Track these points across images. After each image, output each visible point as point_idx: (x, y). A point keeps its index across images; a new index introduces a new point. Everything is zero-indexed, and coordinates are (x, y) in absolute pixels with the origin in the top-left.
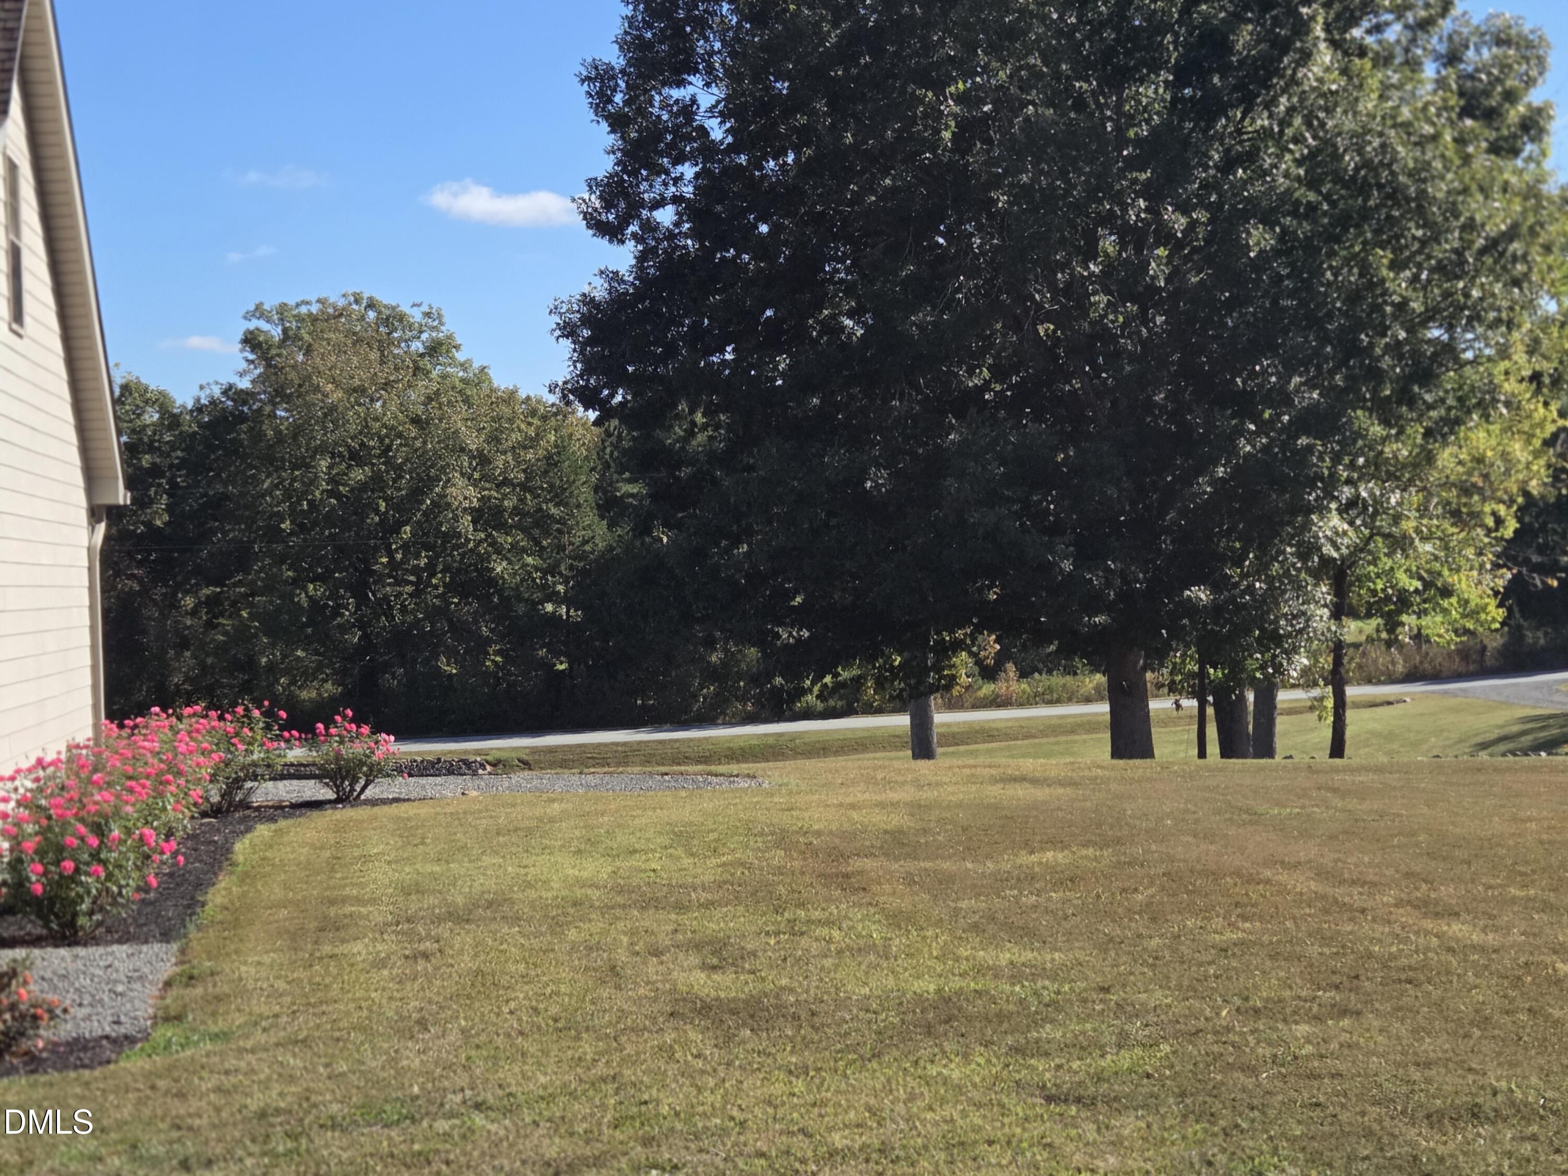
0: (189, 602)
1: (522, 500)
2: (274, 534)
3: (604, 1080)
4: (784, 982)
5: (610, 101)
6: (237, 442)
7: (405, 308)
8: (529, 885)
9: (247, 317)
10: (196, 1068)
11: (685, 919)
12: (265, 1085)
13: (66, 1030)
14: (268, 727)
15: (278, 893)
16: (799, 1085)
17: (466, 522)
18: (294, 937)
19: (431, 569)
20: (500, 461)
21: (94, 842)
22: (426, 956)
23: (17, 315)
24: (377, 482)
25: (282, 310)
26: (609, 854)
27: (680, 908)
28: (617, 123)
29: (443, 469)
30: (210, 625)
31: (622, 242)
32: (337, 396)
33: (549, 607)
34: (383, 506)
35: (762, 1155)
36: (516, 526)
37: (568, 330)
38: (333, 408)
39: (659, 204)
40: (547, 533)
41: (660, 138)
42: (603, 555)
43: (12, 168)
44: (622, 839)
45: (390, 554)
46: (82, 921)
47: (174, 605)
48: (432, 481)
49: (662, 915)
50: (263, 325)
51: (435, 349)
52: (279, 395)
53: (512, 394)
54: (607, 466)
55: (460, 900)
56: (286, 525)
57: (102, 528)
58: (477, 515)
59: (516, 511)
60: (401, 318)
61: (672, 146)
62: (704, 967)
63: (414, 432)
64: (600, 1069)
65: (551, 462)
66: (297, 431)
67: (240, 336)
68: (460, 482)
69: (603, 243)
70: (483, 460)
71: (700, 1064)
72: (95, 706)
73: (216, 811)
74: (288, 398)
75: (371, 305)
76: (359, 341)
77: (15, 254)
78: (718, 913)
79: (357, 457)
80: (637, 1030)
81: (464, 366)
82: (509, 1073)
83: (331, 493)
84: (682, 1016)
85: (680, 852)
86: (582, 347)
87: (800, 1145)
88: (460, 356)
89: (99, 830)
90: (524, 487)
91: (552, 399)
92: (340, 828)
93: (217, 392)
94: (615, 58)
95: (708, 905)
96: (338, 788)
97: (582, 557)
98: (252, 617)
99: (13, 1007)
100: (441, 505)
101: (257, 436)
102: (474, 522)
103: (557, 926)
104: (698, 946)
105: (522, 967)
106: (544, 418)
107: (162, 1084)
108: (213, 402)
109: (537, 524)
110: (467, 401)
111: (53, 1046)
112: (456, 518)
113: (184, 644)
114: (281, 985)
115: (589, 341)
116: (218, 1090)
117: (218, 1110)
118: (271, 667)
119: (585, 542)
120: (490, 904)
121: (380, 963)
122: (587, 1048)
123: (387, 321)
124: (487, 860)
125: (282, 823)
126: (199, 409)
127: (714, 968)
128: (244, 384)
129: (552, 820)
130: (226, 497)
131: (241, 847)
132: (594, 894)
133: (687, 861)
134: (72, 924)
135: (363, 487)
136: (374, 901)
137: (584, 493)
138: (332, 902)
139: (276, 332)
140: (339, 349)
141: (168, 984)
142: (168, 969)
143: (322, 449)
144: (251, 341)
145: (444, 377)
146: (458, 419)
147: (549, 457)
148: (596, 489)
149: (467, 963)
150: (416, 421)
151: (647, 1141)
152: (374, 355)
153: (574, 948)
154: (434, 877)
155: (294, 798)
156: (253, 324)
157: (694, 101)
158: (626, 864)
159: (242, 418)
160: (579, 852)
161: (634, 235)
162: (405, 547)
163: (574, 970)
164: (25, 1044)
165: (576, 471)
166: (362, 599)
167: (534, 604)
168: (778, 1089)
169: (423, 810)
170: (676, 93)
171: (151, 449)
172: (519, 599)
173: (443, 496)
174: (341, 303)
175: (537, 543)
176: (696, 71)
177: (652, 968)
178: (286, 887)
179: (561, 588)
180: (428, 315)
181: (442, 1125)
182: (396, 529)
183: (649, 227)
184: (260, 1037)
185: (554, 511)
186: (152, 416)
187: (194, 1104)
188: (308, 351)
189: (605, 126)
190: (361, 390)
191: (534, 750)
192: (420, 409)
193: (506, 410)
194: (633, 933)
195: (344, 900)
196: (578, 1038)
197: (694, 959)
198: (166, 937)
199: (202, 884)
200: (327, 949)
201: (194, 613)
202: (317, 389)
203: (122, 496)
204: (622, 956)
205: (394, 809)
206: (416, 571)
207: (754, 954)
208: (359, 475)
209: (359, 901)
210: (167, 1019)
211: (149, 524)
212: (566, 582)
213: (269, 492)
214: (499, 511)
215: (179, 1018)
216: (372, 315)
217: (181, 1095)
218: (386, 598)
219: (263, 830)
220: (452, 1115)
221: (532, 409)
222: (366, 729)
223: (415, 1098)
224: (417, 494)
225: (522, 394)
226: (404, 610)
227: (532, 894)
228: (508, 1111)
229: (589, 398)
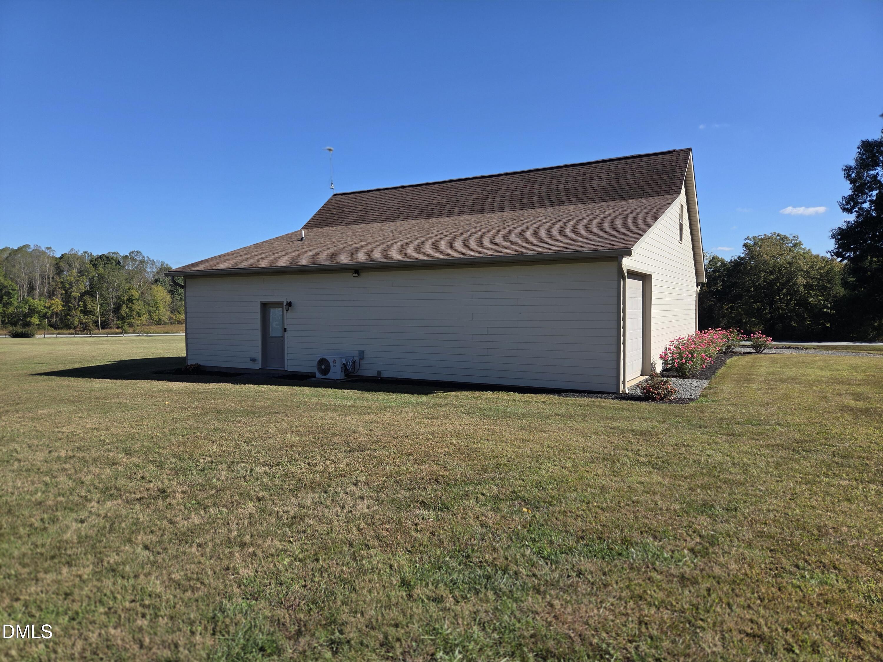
0: (726, 307)
1: (818, 283)
2: (749, 291)
3: (816, 423)
4: (878, 405)
5: (850, 175)
6: (740, 269)
7: (788, 235)
8: (805, 375)
9: (745, 240)
10: (708, 407)
11: (851, 388)
12: (724, 413)
13: (679, 396)
14: (738, 334)
15: (736, 372)
16: (877, 431)
17: (802, 289)
18: (738, 381)
19: (791, 300)
20: (813, 273)
21: (690, 356)
22: (772, 389)
23: (681, 239)
24: (777, 279)
25: (754, 237)
26: (831, 370)
27: (850, 384)
28: (852, 181)
29: (796, 275)
30: (731, 313)
31: (851, 213)
32: (767, 258)
33: (825, 310)
34: (778, 284)
35: (861, 447)
36: (816, 289)
37: (834, 237)
38: (766, 261)
39: (864, 202)
40: (825, 291)
41: (866, 184)
42: (842, 297)
43: (682, 206)
44: (836, 367)
45: (779, 296)
46: (687, 373)
47: (722, 308)
48: (792, 278)
49: (844, 386)
50: (749, 242)
51: (795, 245)
52: (752, 258)
53: (818, 256)
54: (845, 273)
55: (784, 377)
56: (752, 289)
57: (699, 287)
58: (805, 287)
59: (816, 285)
60: (787, 238)
61: (869, 187)
62: (854, 399)
63: (788, 266)
64: (816, 420)
65: (828, 272)
66: (756, 266)
67: (743, 244)
68: (800, 278)
69: (845, 214)
70: (808, 272)
71: (846, 422)
72: (696, 327)
73: (724, 353)
74: (754, 259)
75: (778, 235)
76: (774, 244)
77: (681, 225)
78: (861, 387)
79: (772, 273)
80: (829, 412)
81: (804, 249)
82: (789, 418)
83: (764, 281)
84: (844, 411)
85: (853, 371)
86: (838, 241)
87: (874, 446)
88: (803, 247)
89: (691, 353)
90: (819, 279)
91: (828, 256)
92: (755, 359)
93: (736, 258)
94: (853, 163)
95: (859, 385)
96: (756, 350)
97: (836, 297)
98: (742, 310)
99: (667, 389)
100: (795, 284)
101: (745, 268)
102: (804, 288)
103: (811, 385)
104: (853, 394)
105: (798, 394)
106: (827, 262)
107: (699, 409)
108: (735, 260)
109: (822, 289)
110: (804, 258)
111: (675, 399)
112: (799, 287)
113: (724, 317)
114: (732, 392)
115: (840, 240)
116: (712, 412)
117: (711, 416)
118: (746, 322)
119: (837, 293)
120: (792, 379)
121: (759, 389)
122: (813, 415)
123: (782, 239)
124: (794, 369)
125: (740, 357)
126: (731, 262)
127: (857, 400)
128: (743, 256)
129: (816, 361)
130: (737, 282)
131: (728, 361)
132: (824, 379)
133: (854, 374)
134: (685, 374)
135: (773, 280)
136: (760, 375)
137: (838, 281)
138: (749, 375)
139: (752, 243)
140: (769, 247)
141: (705, 389)
142: (706, 385)
143: (763, 271)
144: (745, 245)
145: (798, 252)
146: (801, 263)
147: (827, 272)
148: (842, 280)
149: (783, 391)
150: (789, 263)
151: (826, 439)
152: (778, 247)
153: (815, 391)
154: (778, 371)
155: (745, 351)
156: (747, 241)
157: (877, 173)
158: (835, 373)
159: (742, 264)
160: (822, 369)
161: (856, 211)
162: (784, 294)
163: (814, 396)
164: (669, 397)
165: (836, 275)
166: (771, 307)
167: (821, 309)
168: (870, 431)
169: (779, 356)
170: (872, 172)
171: (719, 271)
172: (816, 308)
173: (795, 282)
174: (770, 235)
175: (822, 293)
176: (878, 166)
177: (838, 398)
178: (738, 370)
179: (829, 305)
180: (794, 237)
181: (767, 427)
182: (782, 290)
183: (861, 209)
184: (725, 402)
185: (828, 285)
186: (719, 264)
187: (705, 415)
188: (760, 247)
189: (849, 182)
190: (774, 256)
191: (818, 346)
192: (790, 260)
193: (816, 260)
194: (834, 389)
195: (752, 375)
196: (811, 412)
197: (851, 397)
198: (706, 379)
199: (717, 368)
200: (746, 385)
201: (727, 309)
202: (762, 256)
203: (705, 280)
204: (829, 394)
205: (771, 355)
206: (787, 300)
207: (871, 398)
208: (772, 277)
209: (756, 375)
210: (703, 396)
211: (717, 289)
212: (831, 303)
213: (748, 281)
214: (811, 286)
215: (706, 396)
216: (778, 238)
217: (703, 412)
218: (778, 307)
219: (735, 358)
220: (770, 425)
221: (824, 259)
222: (764, 336)
223: (761, 420)
224: (788, 281)
225: (821, 256)
226: (783, 309)
227: (805, 378)
228: (786, 427)
229: (838, 255)
